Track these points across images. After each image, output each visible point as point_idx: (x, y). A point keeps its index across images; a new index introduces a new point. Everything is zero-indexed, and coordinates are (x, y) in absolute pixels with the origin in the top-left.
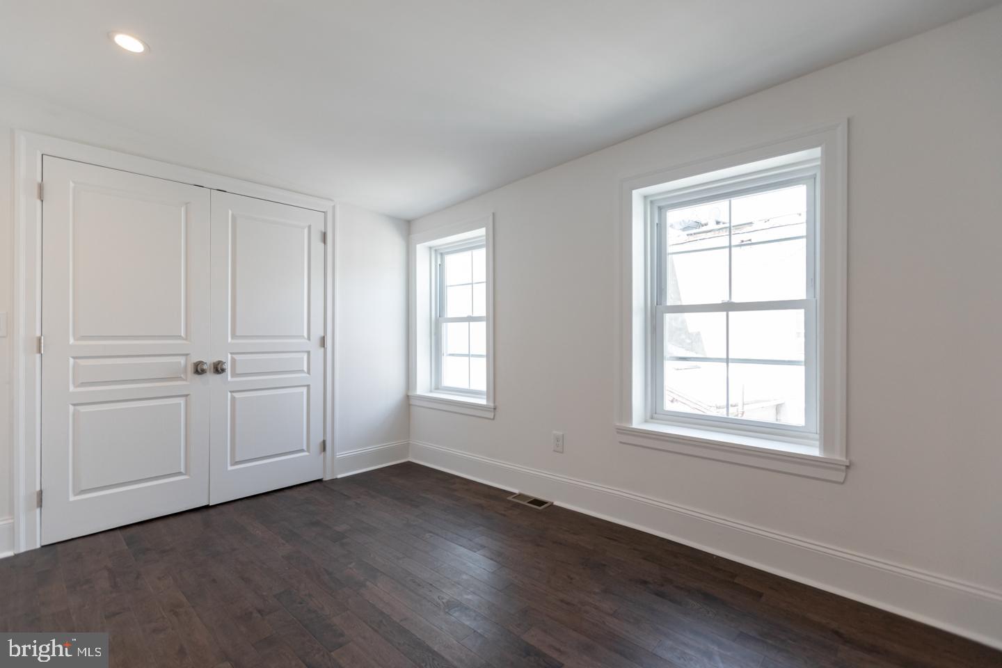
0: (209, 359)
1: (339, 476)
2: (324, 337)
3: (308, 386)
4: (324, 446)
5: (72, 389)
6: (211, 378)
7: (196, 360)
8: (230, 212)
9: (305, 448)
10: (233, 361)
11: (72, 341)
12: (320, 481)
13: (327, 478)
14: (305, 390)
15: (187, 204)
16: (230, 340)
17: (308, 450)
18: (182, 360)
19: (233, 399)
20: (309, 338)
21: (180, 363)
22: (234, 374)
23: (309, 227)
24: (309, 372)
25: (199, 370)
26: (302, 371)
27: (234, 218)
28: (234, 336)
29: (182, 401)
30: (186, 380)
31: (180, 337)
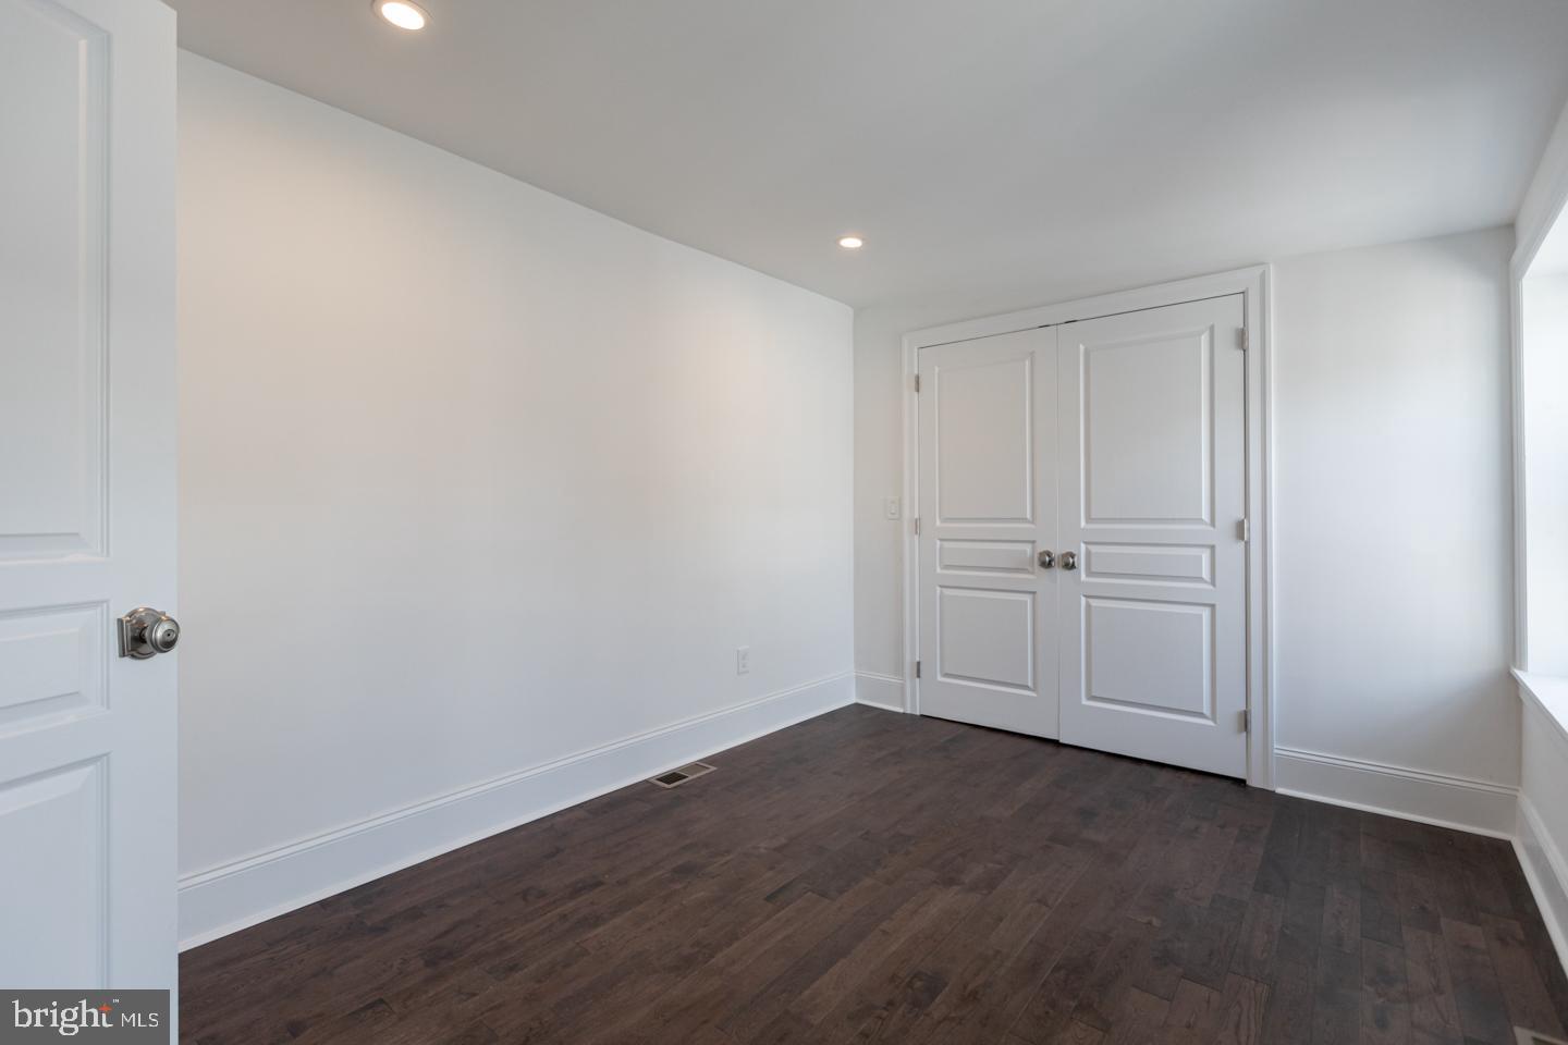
0: (1058, 550)
1: (1280, 790)
2: (1243, 521)
3: (1213, 606)
4: (1245, 722)
5: (939, 570)
6: (1059, 573)
7: (1041, 548)
8: (1082, 347)
9: (1206, 710)
10: (1088, 554)
11: (938, 523)
12: (1241, 782)
13: (1255, 782)
14: (1206, 613)
15: (1032, 353)
16: (1083, 524)
17: (1214, 719)
18: (1028, 548)
19: (1088, 606)
20: (1213, 523)
21: (1025, 551)
22: (1090, 573)
23: (1212, 329)
24: (1213, 583)
25: (1047, 562)
26: (1200, 579)
27: (1087, 353)
28: (1089, 519)
29: (1028, 598)
30: (1033, 573)
31: (1024, 520)
